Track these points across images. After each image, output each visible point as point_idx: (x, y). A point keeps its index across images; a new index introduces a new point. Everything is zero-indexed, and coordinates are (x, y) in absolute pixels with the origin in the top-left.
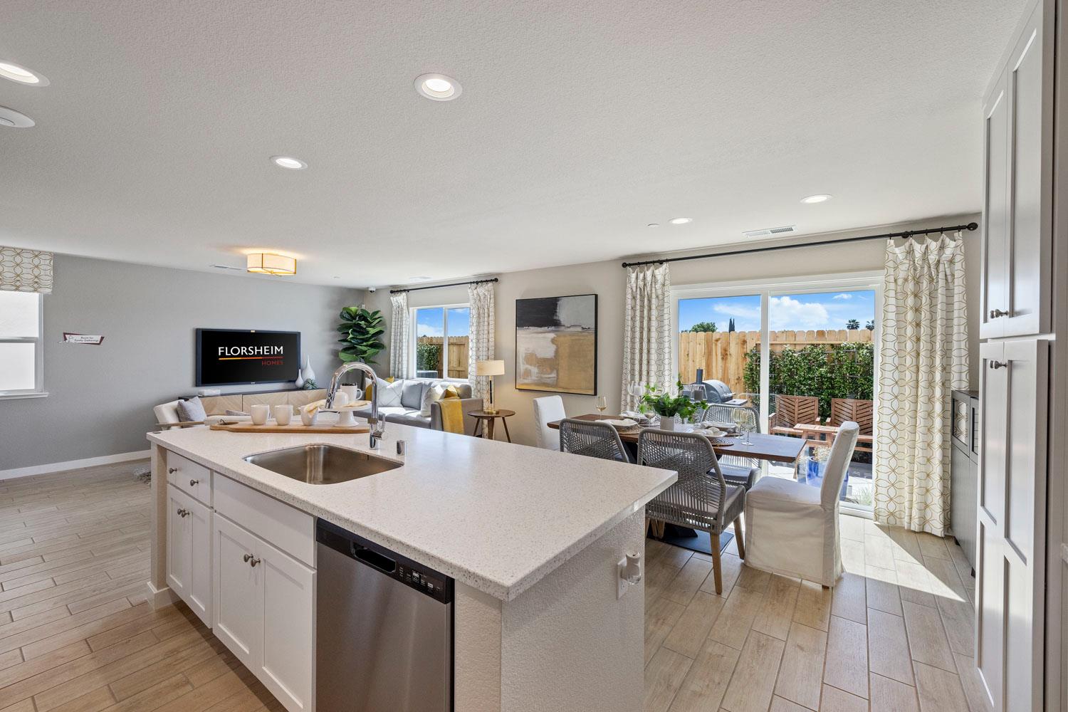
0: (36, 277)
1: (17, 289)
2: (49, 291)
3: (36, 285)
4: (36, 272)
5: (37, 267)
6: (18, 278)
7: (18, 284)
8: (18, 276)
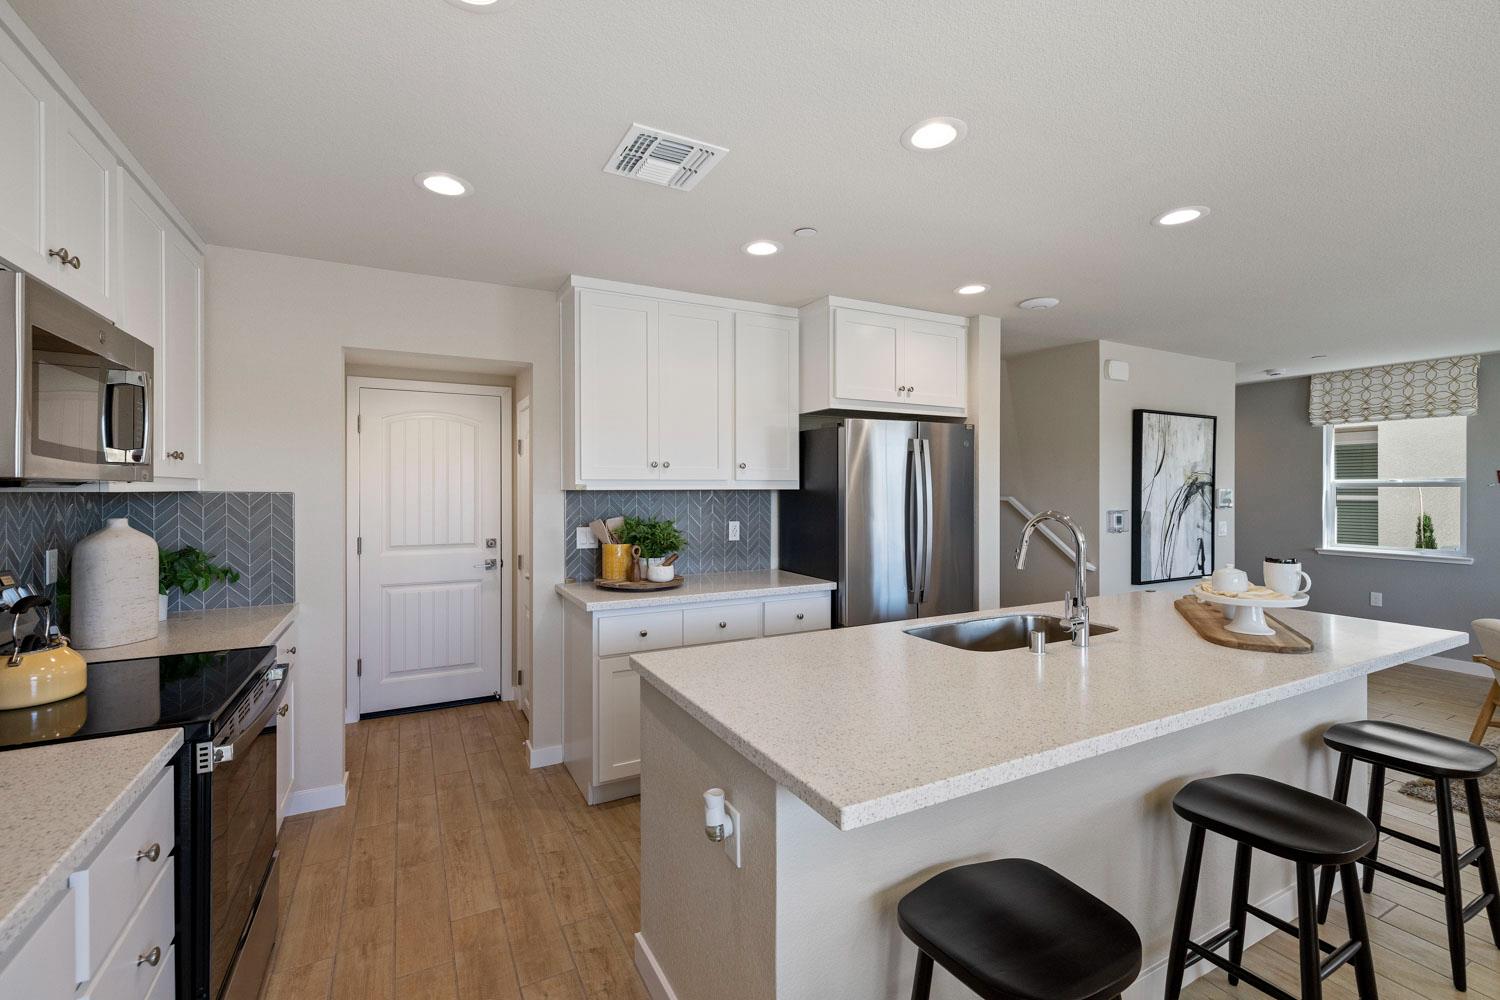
0: (1453, 394)
1: (1430, 415)
2: (1472, 411)
3: (1454, 406)
4: (1454, 387)
5: (1455, 379)
6: (1430, 400)
7: (1430, 407)
8: (1430, 396)
